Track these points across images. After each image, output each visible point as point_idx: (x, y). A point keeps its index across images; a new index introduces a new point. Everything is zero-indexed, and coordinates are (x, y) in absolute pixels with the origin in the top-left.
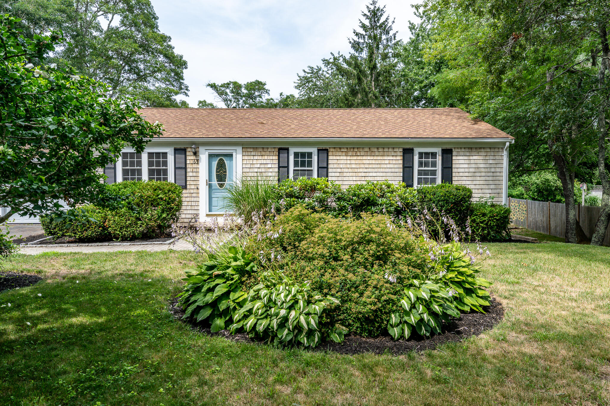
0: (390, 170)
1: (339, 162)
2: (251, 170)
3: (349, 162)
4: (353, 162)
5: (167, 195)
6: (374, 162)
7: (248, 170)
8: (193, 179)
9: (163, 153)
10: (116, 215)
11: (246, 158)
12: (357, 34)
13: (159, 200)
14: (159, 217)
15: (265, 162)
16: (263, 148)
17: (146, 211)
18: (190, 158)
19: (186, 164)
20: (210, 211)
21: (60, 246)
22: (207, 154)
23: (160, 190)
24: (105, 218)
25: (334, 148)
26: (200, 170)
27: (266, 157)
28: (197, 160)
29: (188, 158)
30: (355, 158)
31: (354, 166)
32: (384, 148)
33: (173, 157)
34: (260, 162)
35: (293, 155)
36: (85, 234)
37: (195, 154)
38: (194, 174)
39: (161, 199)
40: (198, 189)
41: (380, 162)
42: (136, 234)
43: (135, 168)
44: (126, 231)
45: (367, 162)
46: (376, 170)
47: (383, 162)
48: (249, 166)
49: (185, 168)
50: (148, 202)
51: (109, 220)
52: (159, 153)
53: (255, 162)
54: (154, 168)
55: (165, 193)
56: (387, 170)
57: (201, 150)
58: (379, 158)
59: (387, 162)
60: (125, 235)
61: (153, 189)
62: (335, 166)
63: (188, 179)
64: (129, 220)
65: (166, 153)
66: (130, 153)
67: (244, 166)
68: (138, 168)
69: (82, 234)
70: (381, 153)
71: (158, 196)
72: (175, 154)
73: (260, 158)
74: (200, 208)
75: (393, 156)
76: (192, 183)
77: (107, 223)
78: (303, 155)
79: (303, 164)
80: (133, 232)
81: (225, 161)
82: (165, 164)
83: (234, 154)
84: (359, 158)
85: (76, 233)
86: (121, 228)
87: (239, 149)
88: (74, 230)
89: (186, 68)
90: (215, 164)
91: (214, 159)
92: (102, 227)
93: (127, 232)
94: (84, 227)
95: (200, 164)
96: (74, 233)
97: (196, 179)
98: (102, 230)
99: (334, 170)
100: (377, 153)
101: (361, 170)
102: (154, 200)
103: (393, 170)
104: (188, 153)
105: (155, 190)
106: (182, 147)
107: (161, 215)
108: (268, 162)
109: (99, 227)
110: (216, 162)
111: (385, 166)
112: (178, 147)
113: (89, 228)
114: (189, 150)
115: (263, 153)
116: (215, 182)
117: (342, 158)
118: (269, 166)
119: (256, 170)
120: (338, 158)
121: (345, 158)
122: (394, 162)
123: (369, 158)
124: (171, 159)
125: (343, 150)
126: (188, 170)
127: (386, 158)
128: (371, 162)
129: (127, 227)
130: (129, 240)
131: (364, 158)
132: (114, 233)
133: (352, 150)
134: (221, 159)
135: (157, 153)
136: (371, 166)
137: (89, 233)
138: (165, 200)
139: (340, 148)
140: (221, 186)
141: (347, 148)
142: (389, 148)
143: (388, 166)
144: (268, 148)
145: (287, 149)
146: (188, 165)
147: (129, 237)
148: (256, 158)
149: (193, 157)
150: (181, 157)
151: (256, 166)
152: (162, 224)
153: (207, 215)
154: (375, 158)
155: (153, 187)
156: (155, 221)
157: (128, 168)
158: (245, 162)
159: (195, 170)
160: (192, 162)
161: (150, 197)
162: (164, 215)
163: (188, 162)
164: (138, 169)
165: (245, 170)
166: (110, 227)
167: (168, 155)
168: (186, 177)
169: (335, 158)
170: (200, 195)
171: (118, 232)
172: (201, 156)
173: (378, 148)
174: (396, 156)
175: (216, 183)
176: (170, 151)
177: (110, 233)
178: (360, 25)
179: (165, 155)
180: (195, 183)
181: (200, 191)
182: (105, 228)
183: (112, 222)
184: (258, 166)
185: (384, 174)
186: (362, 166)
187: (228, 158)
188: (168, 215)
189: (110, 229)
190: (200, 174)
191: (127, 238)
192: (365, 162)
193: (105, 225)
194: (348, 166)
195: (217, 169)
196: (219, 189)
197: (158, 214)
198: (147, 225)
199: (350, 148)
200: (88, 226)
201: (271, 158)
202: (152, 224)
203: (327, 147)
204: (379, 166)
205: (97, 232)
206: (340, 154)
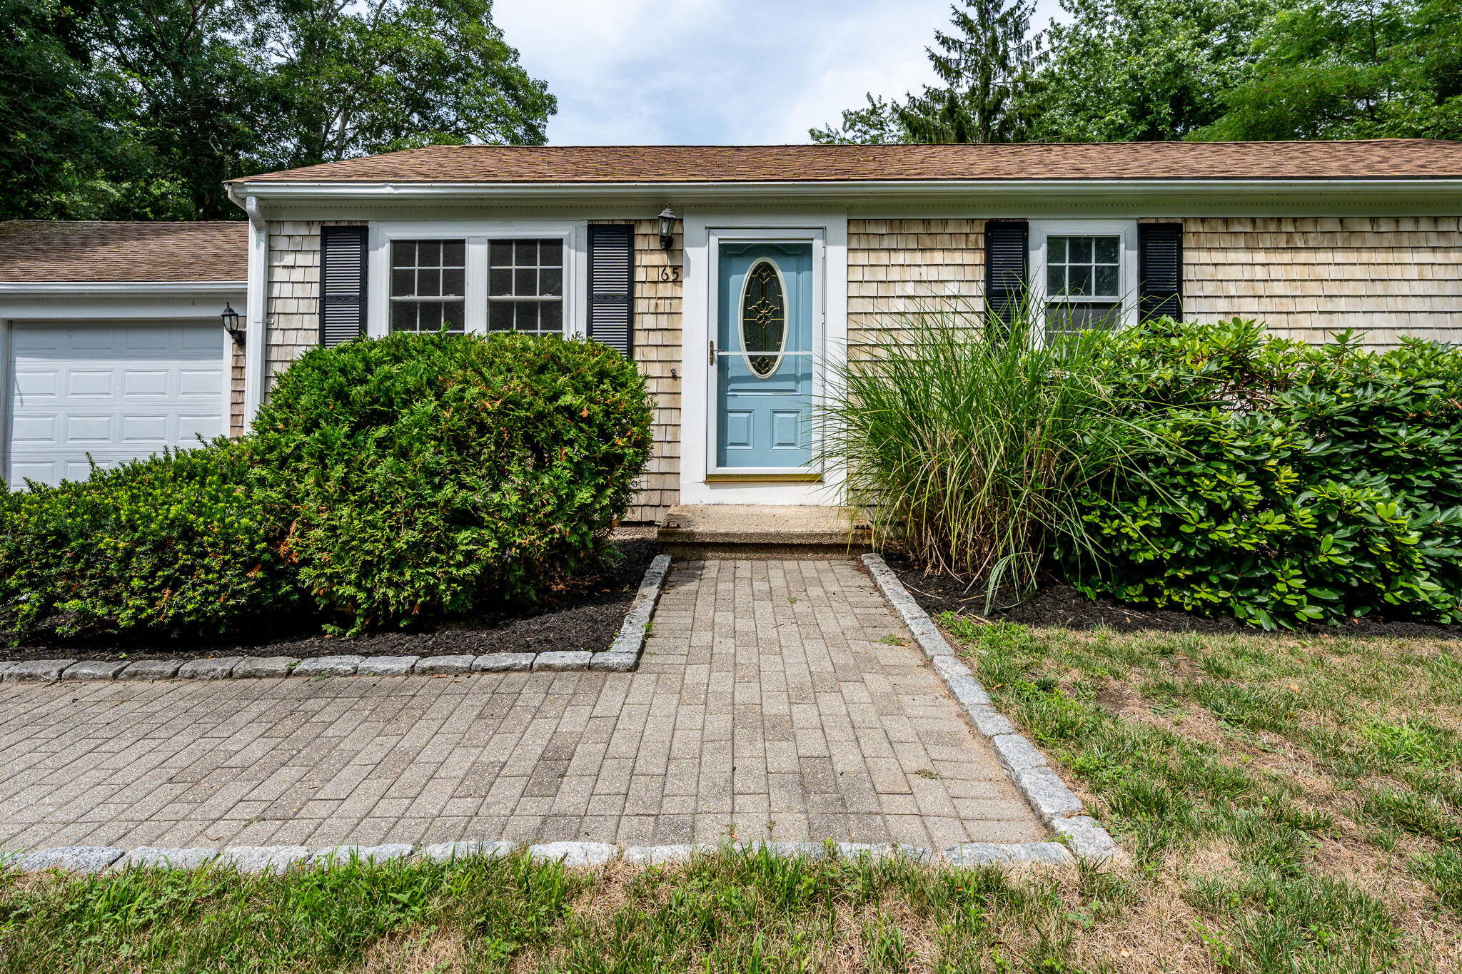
0: (1426, 305)
1: (1221, 273)
2: (882, 306)
3: (1260, 273)
4: (1276, 272)
5: (597, 394)
6: (1359, 272)
7: (867, 306)
8: (656, 338)
9: (545, 242)
10: (343, 499)
11: (862, 258)
12: (944, 41)
13: (559, 419)
14: (561, 503)
15: (932, 274)
16: (927, 222)
17: (498, 475)
18: (649, 260)
19: (632, 283)
20: (721, 462)
21: (22, 678)
22: (714, 241)
23: (564, 370)
24: (285, 514)
25: (1203, 220)
26: (685, 306)
27: (938, 257)
28: (676, 269)
29: (641, 259)
30: (1286, 257)
31: (1279, 289)
32: (1397, 220)
33: (583, 256)
34: (914, 274)
35: (1044, 247)
36: (168, 604)
37: (669, 244)
38: (663, 322)
39: (570, 412)
40: (675, 377)
41: (1383, 272)
42: (447, 598)
43: (441, 297)
44: (390, 583)
45: (1334, 273)
46: (1369, 304)
47: (1396, 273)
48: (871, 290)
49: (630, 299)
50: (511, 430)
51: (308, 525)
52: (532, 242)
53: (895, 274)
54: (512, 297)
55: (587, 386)
56: (1413, 304)
57: (692, 228)
58: (1380, 257)
59: (1413, 273)
60: (385, 600)
61: (531, 363)
62: (1209, 289)
63: (640, 338)
64: (410, 524)
65: (558, 243)
66: (422, 242)
67: (854, 290)
68: (452, 297)
69: (151, 603)
70: (1388, 240)
71: (555, 397)
72: (591, 243)
73: (918, 258)
74: (682, 450)
75: (1434, 249)
76: (652, 354)
77: (290, 540)
78: (1080, 246)
79: (1080, 280)
80: (431, 589)
81: (780, 274)
82: (554, 282)
83: (817, 245)
84: (1303, 257)
85: (117, 601)
86: (367, 570)
87: (838, 227)
88: (108, 582)
89: (554, 112)
90: (740, 282)
91: (736, 263)
92: (266, 567)
93: (399, 586)
94: (162, 564)
95: (685, 281)
96: (107, 600)
97: (668, 338)
98: (260, 583)
99: (1205, 305)
100: (1371, 240)
101: (1310, 305)
102: (540, 416)
103: (1438, 304)
104: (640, 244)
105: (542, 369)
106: (620, 218)
107: (571, 496)
108: (946, 274)
109: (248, 566)
110: (746, 277)
111: (1405, 289)
112: (604, 218)
113: (189, 570)
114: (644, 229)
115: (928, 242)
116: (739, 353)
117: (1233, 257)
118: (952, 289)
119: (900, 305)
120: (1218, 257)
121: (1243, 257)
122: (1441, 273)
123: (1340, 257)
124: (575, 263)
125: (1238, 228)
126: (641, 306)
127: (1407, 257)
128: (1347, 272)
129: (398, 562)
130: (409, 630)
131: (1323, 257)
132: (329, 594)
133: (1272, 228)
134: (766, 268)
135: (521, 243)
136: (1349, 289)
137: (190, 599)
138: (589, 420)
139: (1226, 221)
140: (762, 365)
141: (1253, 221)
142: (1417, 220)
143: (1419, 288)
144: (945, 222)
145: (1022, 227)
146: (638, 287)
147: (406, 614)
148: (899, 258)
149: (660, 259)
150: (612, 255)
151: (898, 290)
152: (573, 539)
153: (712, 480)
154: (1365, 257)
155: (529, 356)
156: (542, 526)
157: (415, 297)
158: (857, 275)
159: (664, 306)
160: (654, 275)
161: (518, 405)
162: (584, 495)
163: (640, 275)
164: (449, 305)
165: (858, 306)
166: (307, 562)
167: (565, 247)
168: (631, 332)
169: (1204, 257)
170: (684, 402)
171: (351, 590)
172: (689, 251)
173: (1373, 220)
174: (1447, 249)
175: (744, 354)
176: (571, 234)
177: (305, 593)
178: (955, 18)
179: (553, 248)
180: (663, 354)
181: (685, 385)
182: (279, 570)
183: (319, 533)
184: (909, 289)
185: (1402, 320)
186: (1314, 288)
187: (793, 261)
188: (600, 489)
189: (305, 573)
190: (685, 323)
191: (398, 616)
192: (1323, 272)
193: (283, 550)
194: (1260, 289)
195: (747, 302)
196: (751, 379)
197: (556, 491)
198: (504, 545)
199: (1265, 220)
200: (185, 559)
201: (958, 258)
202: (524, 541)
203: (1175, 216)
204: (1379, 289)
205: (234, 595)
206: (1227, 241)
